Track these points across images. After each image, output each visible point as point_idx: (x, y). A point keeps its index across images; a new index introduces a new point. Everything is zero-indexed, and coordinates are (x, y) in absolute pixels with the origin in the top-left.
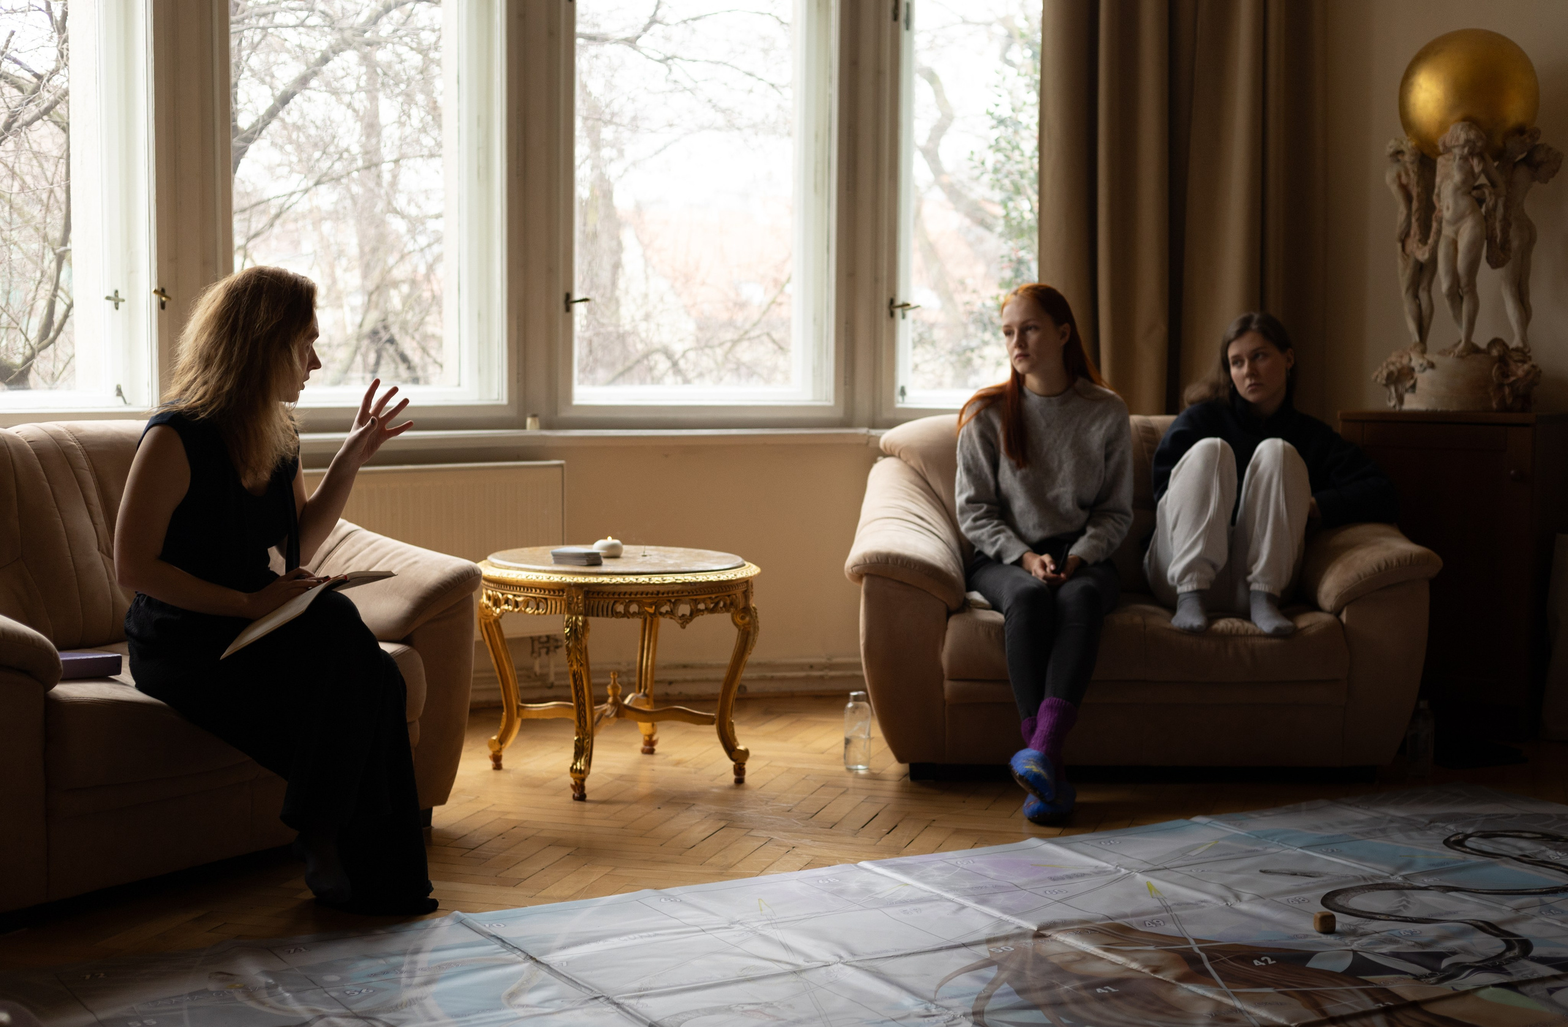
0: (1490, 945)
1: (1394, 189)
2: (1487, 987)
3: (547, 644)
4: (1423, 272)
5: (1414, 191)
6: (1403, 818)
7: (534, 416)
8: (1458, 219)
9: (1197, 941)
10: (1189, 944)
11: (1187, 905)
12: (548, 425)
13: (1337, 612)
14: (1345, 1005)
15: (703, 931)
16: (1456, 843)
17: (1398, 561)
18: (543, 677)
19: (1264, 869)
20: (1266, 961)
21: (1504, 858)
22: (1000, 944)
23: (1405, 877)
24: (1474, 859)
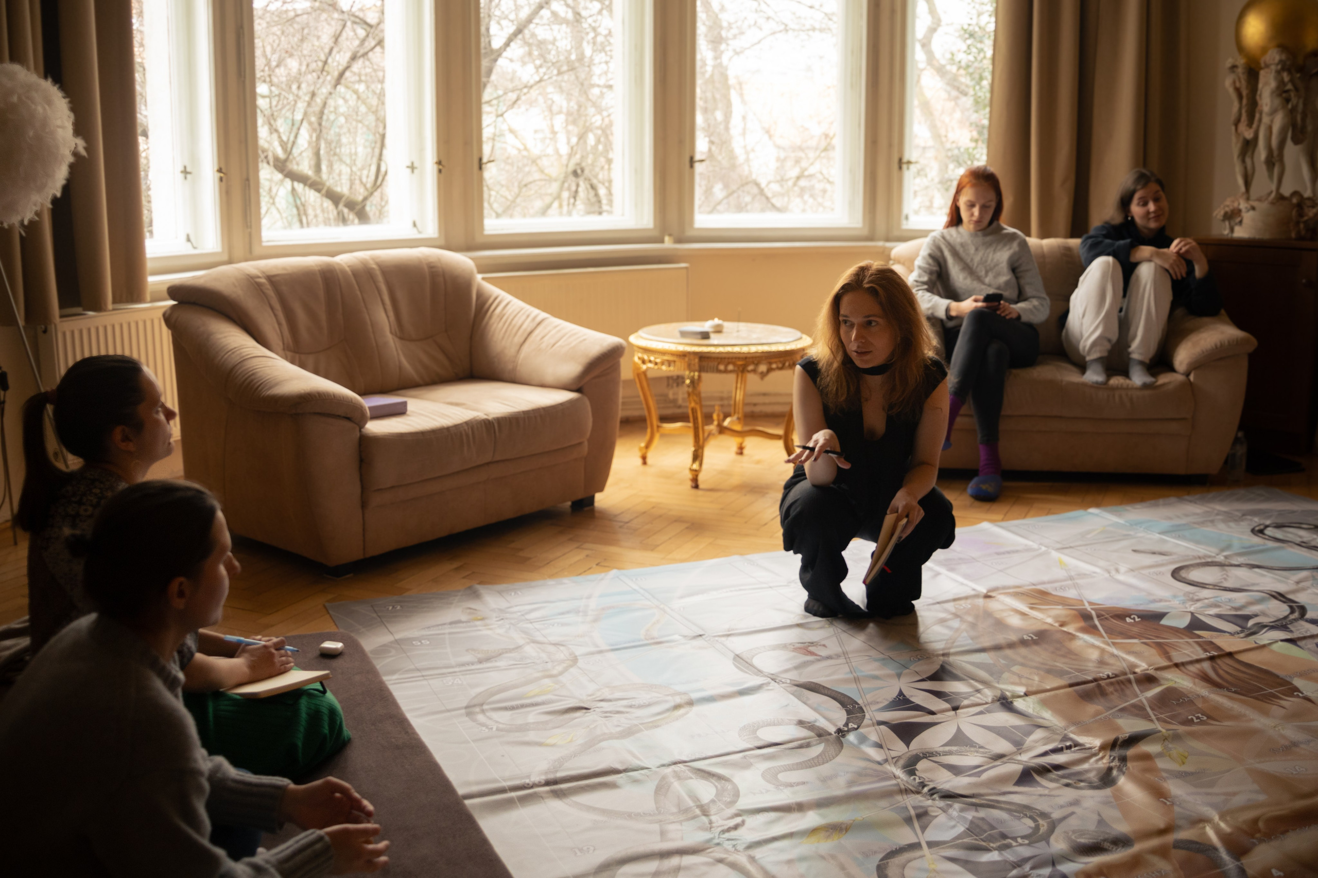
0: (1279, 610)
1: (1231, 90)
2: (1276, 642)
3: (678, 380)
4: (1249, 146)
5: (1245, 92)
6: (1225, 512)
7: (670, 235)
8: (1273, 112)
9: (1090, 603)
10: (1084, 605)
11: (1083, 575)
12: (679, 241)
13: (1187, 375)
14: (1184, 653)
15: (771, 587)
16: (1259, 532)
17: (1229, 342)
18: (674, 401)
19: (1135, 548)
20: (1134, 619)
21: (1290, 544)
22: (962, 602)
23: (1226, 557)
24: (1271, 544)
